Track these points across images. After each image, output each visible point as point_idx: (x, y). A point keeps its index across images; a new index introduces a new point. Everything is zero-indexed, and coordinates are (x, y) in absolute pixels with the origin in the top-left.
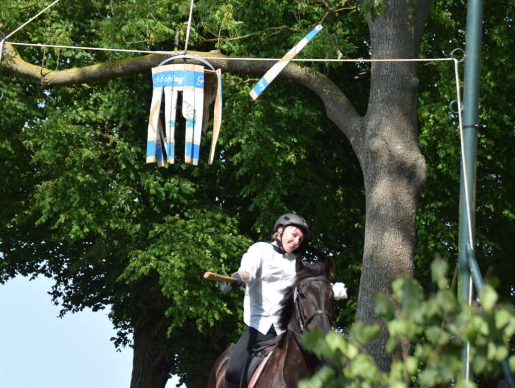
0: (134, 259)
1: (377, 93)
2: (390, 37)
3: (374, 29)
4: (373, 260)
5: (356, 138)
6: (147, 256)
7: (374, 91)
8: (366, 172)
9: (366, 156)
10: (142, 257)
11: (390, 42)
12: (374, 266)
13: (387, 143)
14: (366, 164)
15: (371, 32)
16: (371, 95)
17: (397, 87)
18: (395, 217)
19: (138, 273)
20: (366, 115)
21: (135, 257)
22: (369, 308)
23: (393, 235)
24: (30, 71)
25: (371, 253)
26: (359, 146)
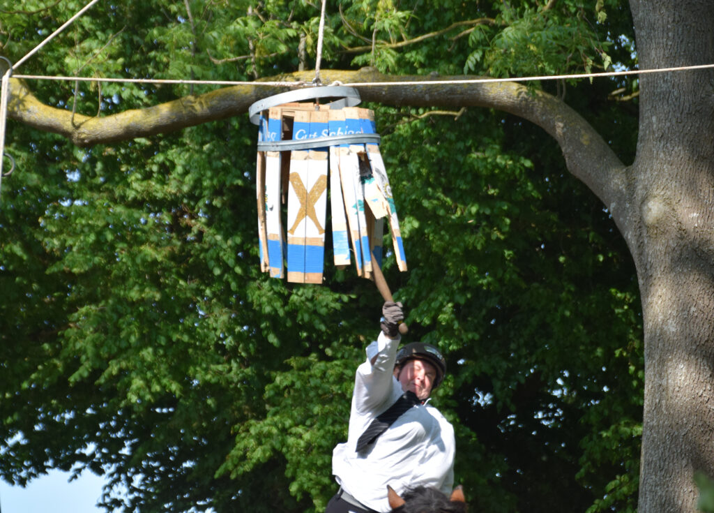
0: (243, 435)
1: (651, 123)
2: (669, 26)
3: (641, 14)
5: (619, 204)
6: (266, 429)
7: (647, 121)
8: (641, 260)
9: (638, 233)
10: (257, 431)
11: (670, 34)
12: (664, 422)
13: (673, 209)
14: (639, 246)
15: (635, 19)
16: (641, 127)
17: (686, 112)
18: (696, 336)
19: (251, 459)
20: (635, 163)
21: (243, 431)
22: (661, 495)
23: (693, 367)
24: (52, 120)
25: (657, 400)
26: (625, 218)
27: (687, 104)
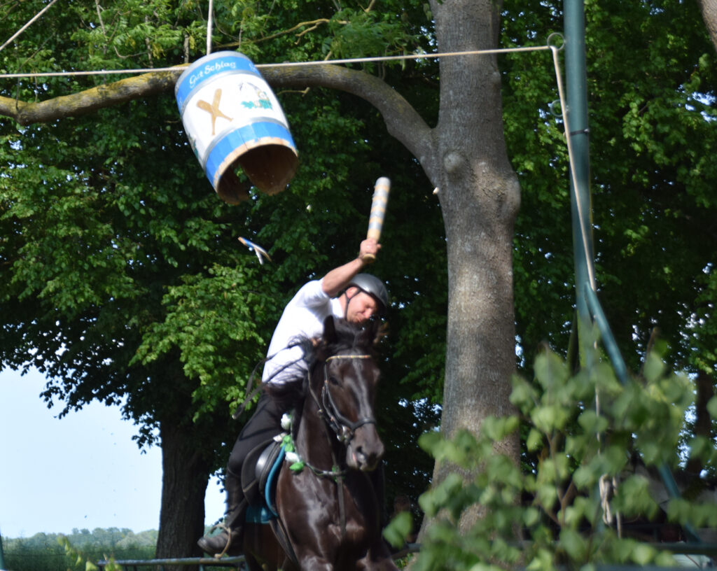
0: (148, 334)
1: (449, 96)
2: (460, 22)
5: (427, 157)
6: (165, 329)
7: (446, 94)
8: (444, 199)
10: (159, 330)
11: (461, 28)
12: (463, 319)
13: (467, 160)
16: (441, 99)
17: (474, 86)
19: (156, 351)
20: (438, 126)
21: (149, 331)
23: (484, 277)
24: (2, 106)
26: (431, 167)
27: (475, 81)
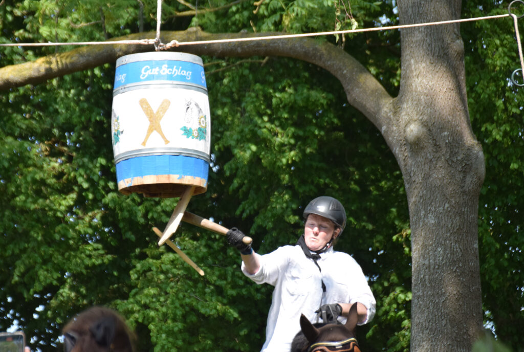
1: (410, 65)
4: (426, 285)
5: (388, 127)
7: (407, 63)
8: (406, 170)
9: (403, 149)
12: (427, 293)
13: (429, 130)
14: (405, 159)
16: (403, 68)
17: (436, 55)
18: (449, 226)
20: (400, 95)
25: (422, 276)
26: (393, 137)
27: (437, 49)
